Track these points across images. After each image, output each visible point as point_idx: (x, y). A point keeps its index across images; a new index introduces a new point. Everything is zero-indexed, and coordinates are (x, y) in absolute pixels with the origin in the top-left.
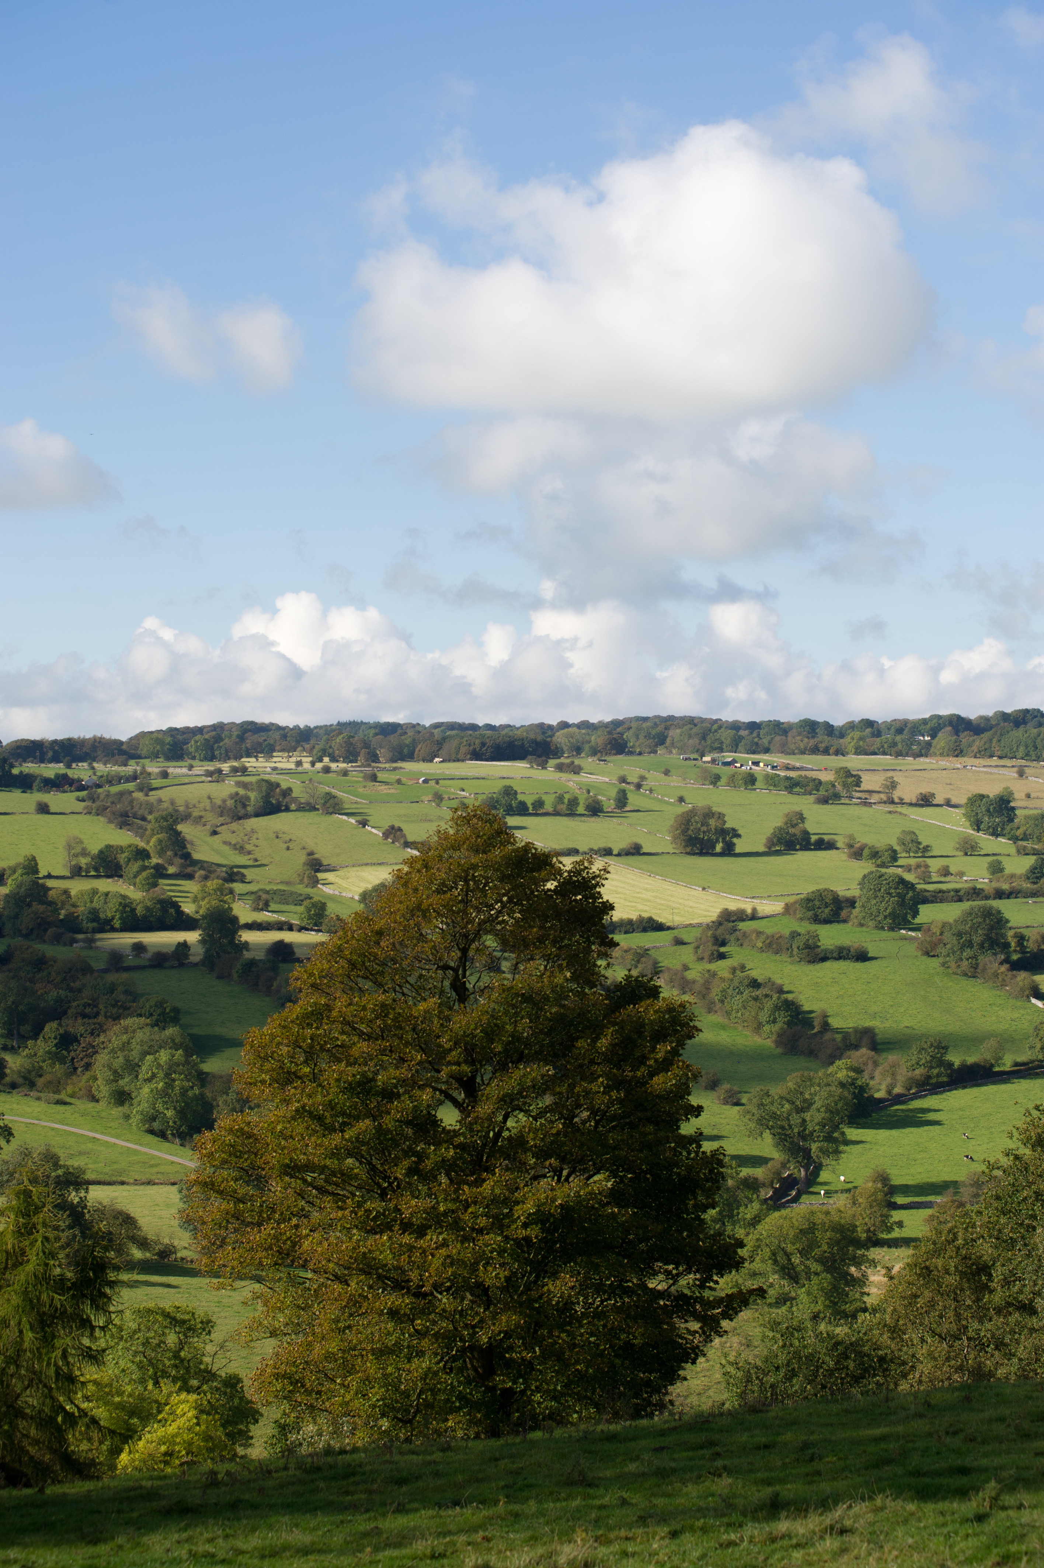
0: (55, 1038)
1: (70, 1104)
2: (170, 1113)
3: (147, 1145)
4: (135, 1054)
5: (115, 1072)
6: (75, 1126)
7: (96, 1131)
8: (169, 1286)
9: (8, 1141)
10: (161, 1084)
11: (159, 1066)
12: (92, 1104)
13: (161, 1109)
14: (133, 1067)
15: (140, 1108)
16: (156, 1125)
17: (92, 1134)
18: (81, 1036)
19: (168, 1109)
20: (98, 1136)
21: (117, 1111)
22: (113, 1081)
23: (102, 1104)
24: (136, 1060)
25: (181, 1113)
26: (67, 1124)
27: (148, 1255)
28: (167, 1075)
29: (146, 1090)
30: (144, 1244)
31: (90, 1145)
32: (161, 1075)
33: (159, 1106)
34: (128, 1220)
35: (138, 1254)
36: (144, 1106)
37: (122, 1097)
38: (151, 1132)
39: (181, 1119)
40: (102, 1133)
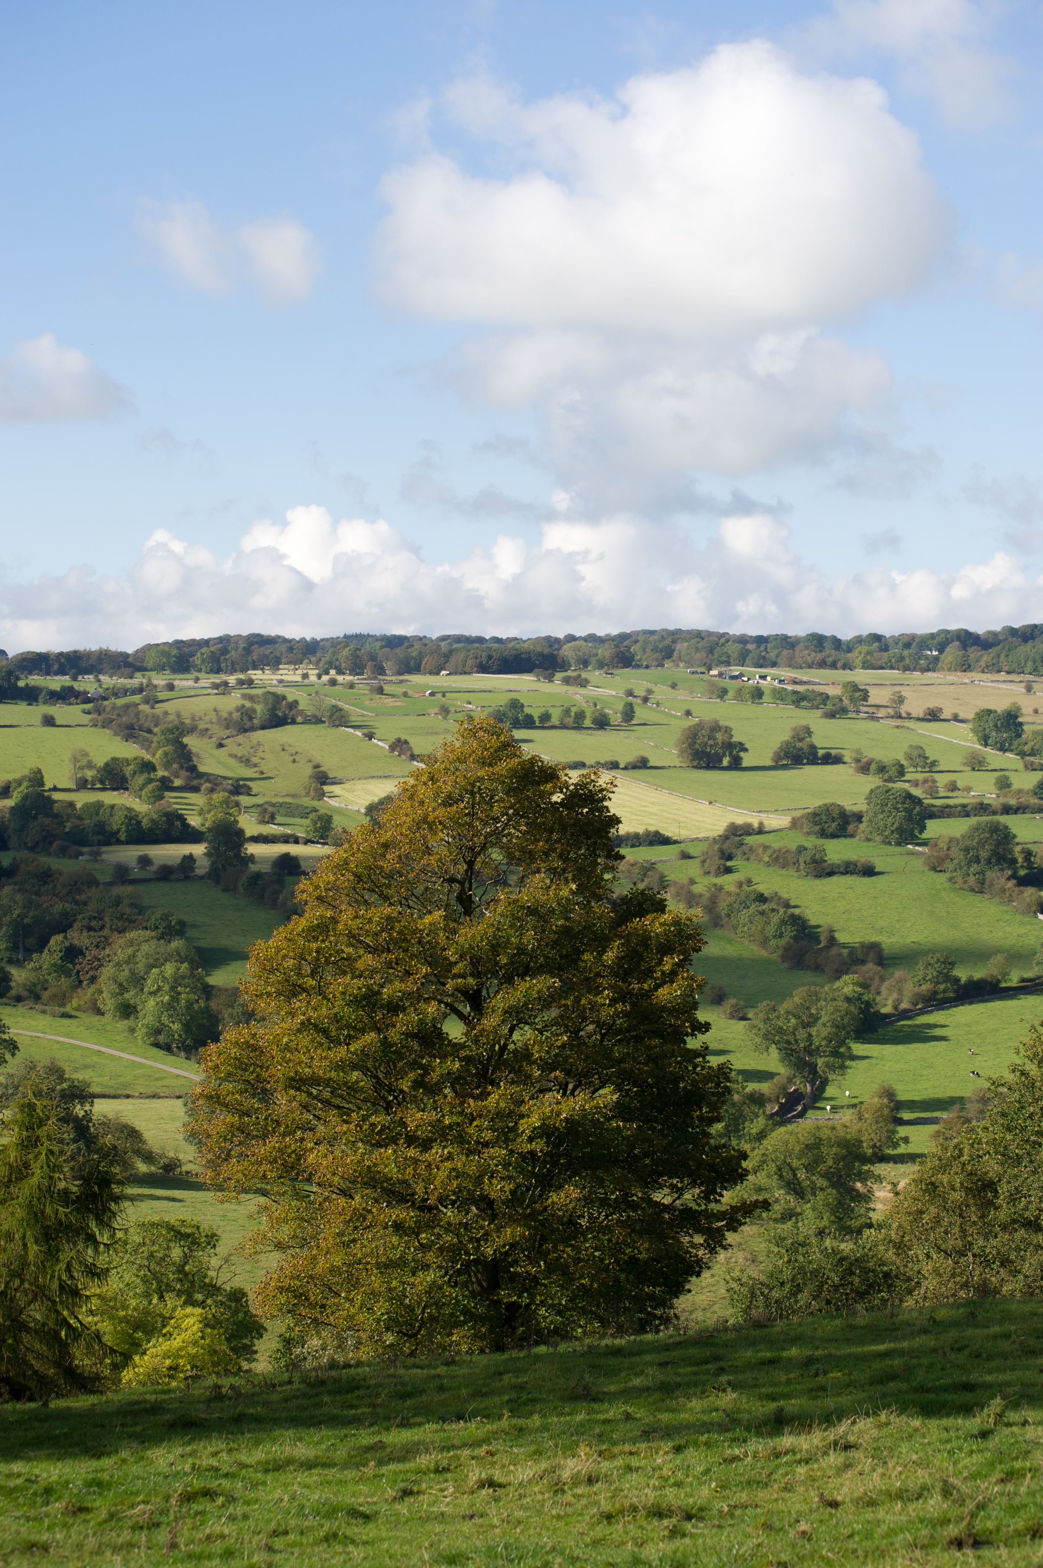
0: (61, 951)
1: (76, 1017)
2: (176, 1027)
3: (153, 1058)
4: (140, 967)
5: (121, 985)
6: (80, 1039)
7: (102, 1044)
8: (174, 1200)
9: (13, 1055)
10: (167, 997)
11: (165, 979)
12: (98, 1017)
13: (167, 1022)
14: (138, 981)
15: (145, 1022)
16: (161, 1038)
17: (97, 1048)
18: (87, 948)
19: (173, 1022)
20: (103, 1049)
21: (123, 1025)
22: (118, 994)
23: (108, 1016)
24: (142, 974)
25: (187, 1027)
26: (72, 1038)
27: (153, 1168)
28: (173, 988)
29: (152, 1003)
30: (148, 1158)
31: (95, 1059)
32: (166, 988)
33: (165, 1019)
34: (133, 1134)
35: (142, 1168)
36: (150, 1019)
37: (127, 1011)
38: (156, 1045)
39: (186, 1032)
40: (107, 1046)
